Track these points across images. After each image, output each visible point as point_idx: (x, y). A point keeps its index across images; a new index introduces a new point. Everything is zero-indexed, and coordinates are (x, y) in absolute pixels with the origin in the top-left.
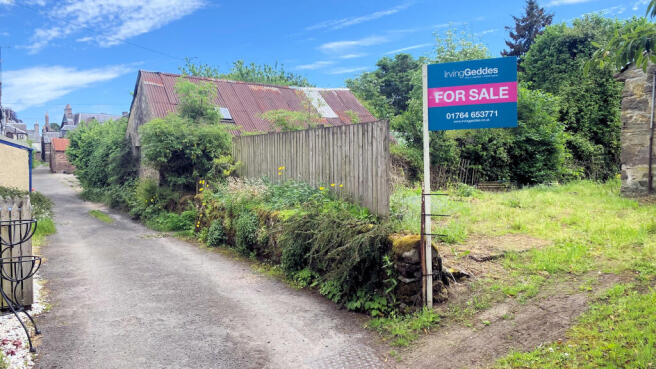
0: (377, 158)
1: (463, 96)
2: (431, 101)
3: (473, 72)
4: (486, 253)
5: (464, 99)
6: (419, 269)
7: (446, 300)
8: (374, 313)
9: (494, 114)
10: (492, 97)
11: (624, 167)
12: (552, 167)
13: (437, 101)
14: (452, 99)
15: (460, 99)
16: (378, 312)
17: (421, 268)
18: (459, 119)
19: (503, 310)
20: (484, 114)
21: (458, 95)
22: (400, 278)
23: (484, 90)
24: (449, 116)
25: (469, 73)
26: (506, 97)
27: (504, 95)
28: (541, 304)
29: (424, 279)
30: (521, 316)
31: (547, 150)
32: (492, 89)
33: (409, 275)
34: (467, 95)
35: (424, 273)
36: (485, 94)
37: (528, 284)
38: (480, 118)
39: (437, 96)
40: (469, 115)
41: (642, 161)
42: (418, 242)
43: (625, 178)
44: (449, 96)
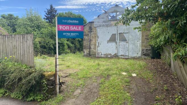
0: (29, 47)
1: (68, 28)
2: (58, 29)
3: (71, 21)
4: (65, 75)
5: (69, 29)
6: (55, 83)
7: (62, 91)
8: (39, 100)
9: (77, 34)
10: (77, 29)
11: (84, 50)
12: (64, 50)
13: (60, 29)
14: (65, 29)
15: (68, 29)
16: (40, 100)
17: (55, 82)
18: (67, 35)
19: (79, 91)
20: (74, 34)
21: (67, 28)
22: (48, 87)
23: (74, 27)
24: (64, 34)
25: (70, 21)
26: (81, 30)
27: (80, 29)
28: (88, 87)
29: (56, 86)
30: (85, 92)
31: (63, 46)
32: (77, 27)
33: (52, 85)
34: (70, 28)
35: (56, 84)
36: (75, 28)
37: (81, 82)
38: (73, 35)
39: (61, 27)
40: (70, 34)
41: (88, 49)
42: (55, 74)
43: (84, 52)
44: (64, 28)
